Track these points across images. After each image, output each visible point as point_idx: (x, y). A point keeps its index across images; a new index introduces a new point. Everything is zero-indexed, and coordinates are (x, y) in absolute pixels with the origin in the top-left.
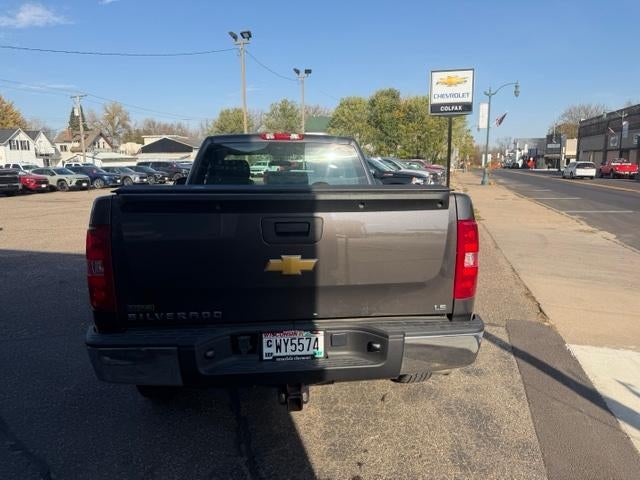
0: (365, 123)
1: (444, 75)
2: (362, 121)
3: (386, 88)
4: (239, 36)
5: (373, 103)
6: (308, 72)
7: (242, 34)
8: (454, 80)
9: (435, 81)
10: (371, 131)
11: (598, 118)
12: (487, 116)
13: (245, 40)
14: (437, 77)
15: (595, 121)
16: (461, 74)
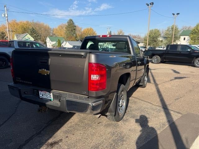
4: (150, 5)
6: (178, 14)
7: (150, 4)
13: (151, 6)
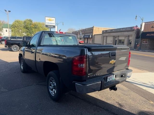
0: (23, 27)
1: (49, 18)
2: (22, 27)
3: (29, 19)
5: (25, 22)
6: (9, 11)
8: (51, 20)
9: (46, 19)
10: (25, 30)
11: (75, 31)
12: (57, 29)
14: (47, 18)
15: (75, 32)
16: (52, 19)
